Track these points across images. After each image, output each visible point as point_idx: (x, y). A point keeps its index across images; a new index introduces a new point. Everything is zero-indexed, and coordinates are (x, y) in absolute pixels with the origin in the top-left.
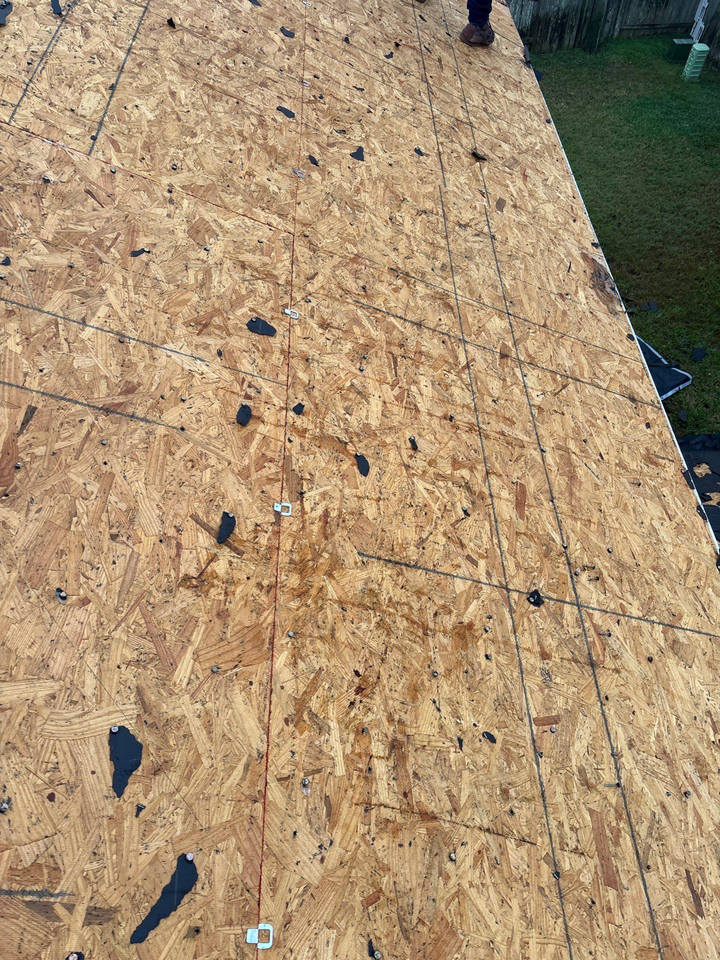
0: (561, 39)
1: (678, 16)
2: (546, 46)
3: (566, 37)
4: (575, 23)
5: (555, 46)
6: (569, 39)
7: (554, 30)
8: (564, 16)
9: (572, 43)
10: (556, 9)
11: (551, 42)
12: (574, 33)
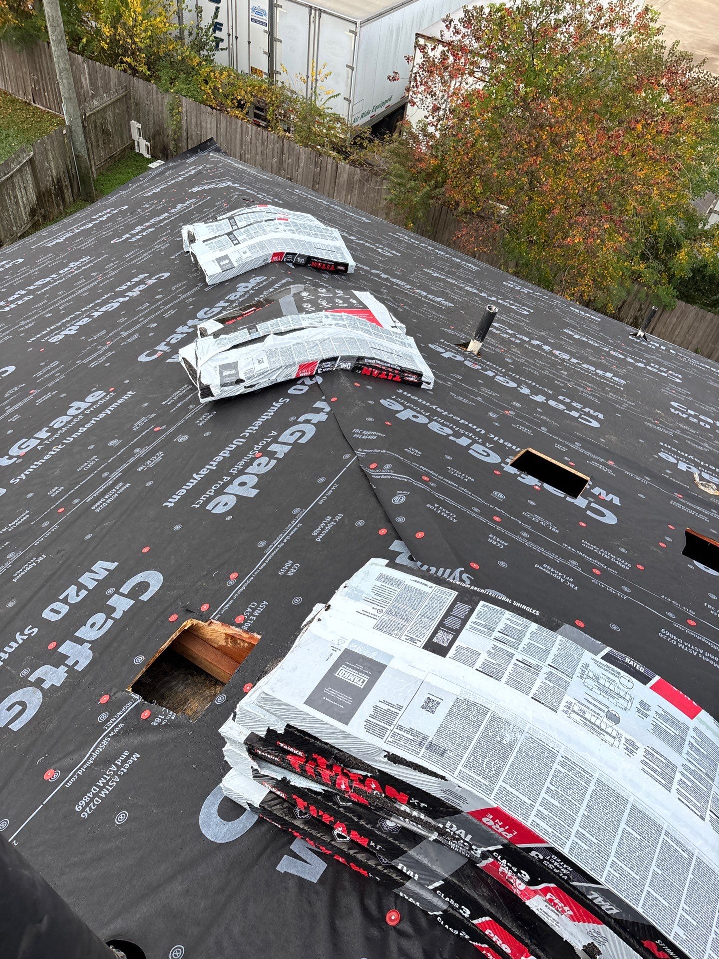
0: (63, 200)
1: (122, 141)
2: (56, 211)
3: (66, 196)
4: (68, 183)
5: (61, 208)
6: (68, 195)
7: (56, 196)
8: (59, 180)
9: (72, 199)
10: (51, 178)
11: (58, 205)
12: (70, 191)
